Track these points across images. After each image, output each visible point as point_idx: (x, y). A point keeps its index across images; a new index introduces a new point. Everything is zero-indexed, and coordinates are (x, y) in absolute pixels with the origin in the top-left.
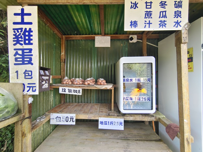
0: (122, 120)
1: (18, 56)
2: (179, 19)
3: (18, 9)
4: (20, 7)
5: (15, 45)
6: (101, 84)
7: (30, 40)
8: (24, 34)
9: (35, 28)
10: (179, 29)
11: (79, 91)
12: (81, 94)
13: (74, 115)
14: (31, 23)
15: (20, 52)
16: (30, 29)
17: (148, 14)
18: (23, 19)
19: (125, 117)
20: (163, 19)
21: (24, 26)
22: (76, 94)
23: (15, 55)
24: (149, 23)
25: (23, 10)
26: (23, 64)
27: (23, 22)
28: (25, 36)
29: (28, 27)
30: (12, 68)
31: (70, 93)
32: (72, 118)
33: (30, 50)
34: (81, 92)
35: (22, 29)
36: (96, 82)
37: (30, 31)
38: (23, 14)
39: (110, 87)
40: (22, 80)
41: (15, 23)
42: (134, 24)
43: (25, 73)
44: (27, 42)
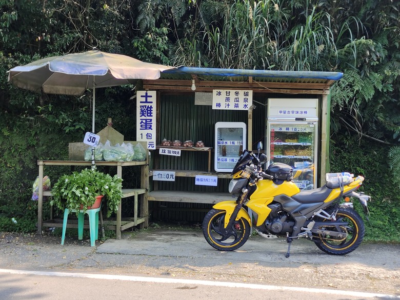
0: (216, 178)
1: (142, 124)
2: (247, 103)
3: (143, 93)
4: (145, 92)
5: (141, 116)
6: (199, 147)
7: (151, 113)
8: (147, 109)
9: (154, 105)
10: (246, 109)
11: (178, 152)
12: (180, 155)
13: (173, 173)
14: (152, 102)
15: (144, 121)
16: (151, 106)
17: (228, 99)
18: (146, 99)
19: (219, 175)
20: (237, 103)
21: (147, 104)
22: (175, 155)
23: (141, 123)
24: (228, 105)
25: (146, 93)
26: (146, 129)
27: (146, 102)
28: (148, 111)
29: (150, 105)
30: (139, 132)
31: (170, 154)
32: (172, 176)
33: (151, 120)
34: (180, 153)
35: (146, 106)
36: (195, 145)
37: (151, 107)
38: (146, 96)
39: (206, 149)
40: (145, 139)
41: (141, 102)
42: (219, 105)
43: (147, 135)
44: (149, 115)
